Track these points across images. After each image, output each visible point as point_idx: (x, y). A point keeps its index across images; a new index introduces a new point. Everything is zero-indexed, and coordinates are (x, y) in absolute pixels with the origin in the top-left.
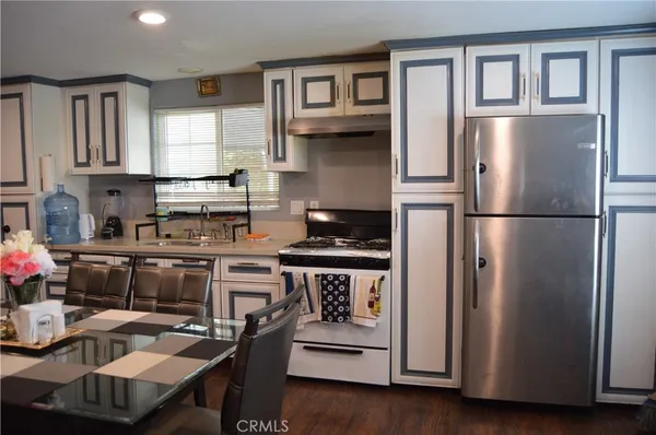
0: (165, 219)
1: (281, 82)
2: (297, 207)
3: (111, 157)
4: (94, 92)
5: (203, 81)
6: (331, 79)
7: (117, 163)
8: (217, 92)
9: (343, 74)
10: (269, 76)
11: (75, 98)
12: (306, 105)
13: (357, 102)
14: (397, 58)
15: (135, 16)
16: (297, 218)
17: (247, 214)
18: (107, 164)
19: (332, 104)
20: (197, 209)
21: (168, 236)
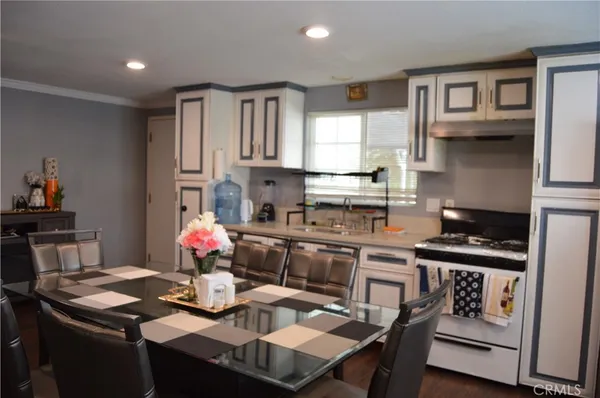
0: (312, 208)
1: (425, 88)
2: (433, 205)
3: (270, 152)
4: (259, 97)
5: (352, 87)
6: (474, 85)
7: (275, 157)
8: (364, 96)
9: (486, 80)
10: (414, 83)
11: (243, 102)
12: (448, 110)
13: (499, 107)
14: (543, 64)
15: (303, 31)
16: (432, 215)
17: (385, 209)
18: (266, 158)
19: (474, 109)
20: (340, 201)
21: (314, 223)
